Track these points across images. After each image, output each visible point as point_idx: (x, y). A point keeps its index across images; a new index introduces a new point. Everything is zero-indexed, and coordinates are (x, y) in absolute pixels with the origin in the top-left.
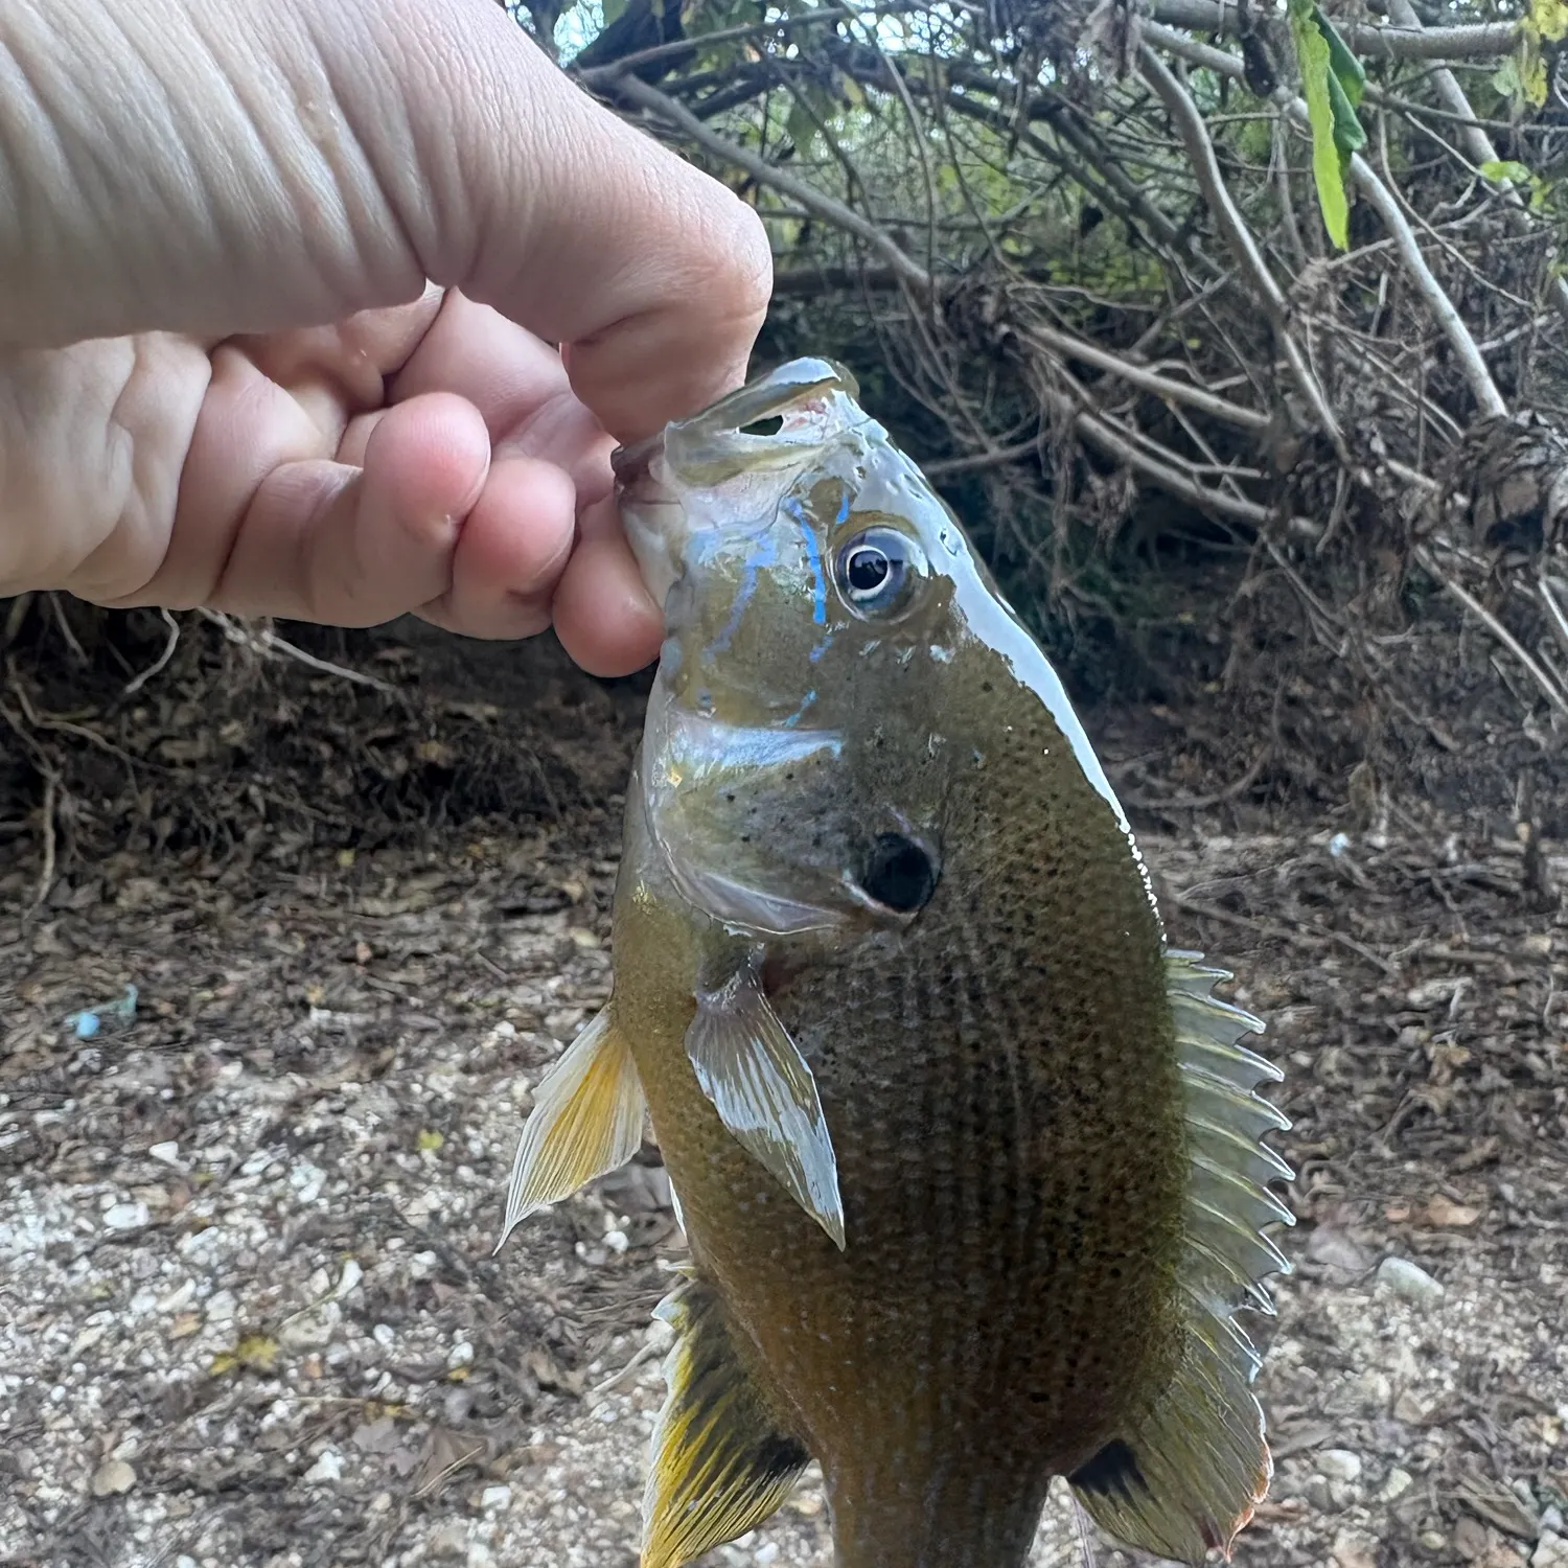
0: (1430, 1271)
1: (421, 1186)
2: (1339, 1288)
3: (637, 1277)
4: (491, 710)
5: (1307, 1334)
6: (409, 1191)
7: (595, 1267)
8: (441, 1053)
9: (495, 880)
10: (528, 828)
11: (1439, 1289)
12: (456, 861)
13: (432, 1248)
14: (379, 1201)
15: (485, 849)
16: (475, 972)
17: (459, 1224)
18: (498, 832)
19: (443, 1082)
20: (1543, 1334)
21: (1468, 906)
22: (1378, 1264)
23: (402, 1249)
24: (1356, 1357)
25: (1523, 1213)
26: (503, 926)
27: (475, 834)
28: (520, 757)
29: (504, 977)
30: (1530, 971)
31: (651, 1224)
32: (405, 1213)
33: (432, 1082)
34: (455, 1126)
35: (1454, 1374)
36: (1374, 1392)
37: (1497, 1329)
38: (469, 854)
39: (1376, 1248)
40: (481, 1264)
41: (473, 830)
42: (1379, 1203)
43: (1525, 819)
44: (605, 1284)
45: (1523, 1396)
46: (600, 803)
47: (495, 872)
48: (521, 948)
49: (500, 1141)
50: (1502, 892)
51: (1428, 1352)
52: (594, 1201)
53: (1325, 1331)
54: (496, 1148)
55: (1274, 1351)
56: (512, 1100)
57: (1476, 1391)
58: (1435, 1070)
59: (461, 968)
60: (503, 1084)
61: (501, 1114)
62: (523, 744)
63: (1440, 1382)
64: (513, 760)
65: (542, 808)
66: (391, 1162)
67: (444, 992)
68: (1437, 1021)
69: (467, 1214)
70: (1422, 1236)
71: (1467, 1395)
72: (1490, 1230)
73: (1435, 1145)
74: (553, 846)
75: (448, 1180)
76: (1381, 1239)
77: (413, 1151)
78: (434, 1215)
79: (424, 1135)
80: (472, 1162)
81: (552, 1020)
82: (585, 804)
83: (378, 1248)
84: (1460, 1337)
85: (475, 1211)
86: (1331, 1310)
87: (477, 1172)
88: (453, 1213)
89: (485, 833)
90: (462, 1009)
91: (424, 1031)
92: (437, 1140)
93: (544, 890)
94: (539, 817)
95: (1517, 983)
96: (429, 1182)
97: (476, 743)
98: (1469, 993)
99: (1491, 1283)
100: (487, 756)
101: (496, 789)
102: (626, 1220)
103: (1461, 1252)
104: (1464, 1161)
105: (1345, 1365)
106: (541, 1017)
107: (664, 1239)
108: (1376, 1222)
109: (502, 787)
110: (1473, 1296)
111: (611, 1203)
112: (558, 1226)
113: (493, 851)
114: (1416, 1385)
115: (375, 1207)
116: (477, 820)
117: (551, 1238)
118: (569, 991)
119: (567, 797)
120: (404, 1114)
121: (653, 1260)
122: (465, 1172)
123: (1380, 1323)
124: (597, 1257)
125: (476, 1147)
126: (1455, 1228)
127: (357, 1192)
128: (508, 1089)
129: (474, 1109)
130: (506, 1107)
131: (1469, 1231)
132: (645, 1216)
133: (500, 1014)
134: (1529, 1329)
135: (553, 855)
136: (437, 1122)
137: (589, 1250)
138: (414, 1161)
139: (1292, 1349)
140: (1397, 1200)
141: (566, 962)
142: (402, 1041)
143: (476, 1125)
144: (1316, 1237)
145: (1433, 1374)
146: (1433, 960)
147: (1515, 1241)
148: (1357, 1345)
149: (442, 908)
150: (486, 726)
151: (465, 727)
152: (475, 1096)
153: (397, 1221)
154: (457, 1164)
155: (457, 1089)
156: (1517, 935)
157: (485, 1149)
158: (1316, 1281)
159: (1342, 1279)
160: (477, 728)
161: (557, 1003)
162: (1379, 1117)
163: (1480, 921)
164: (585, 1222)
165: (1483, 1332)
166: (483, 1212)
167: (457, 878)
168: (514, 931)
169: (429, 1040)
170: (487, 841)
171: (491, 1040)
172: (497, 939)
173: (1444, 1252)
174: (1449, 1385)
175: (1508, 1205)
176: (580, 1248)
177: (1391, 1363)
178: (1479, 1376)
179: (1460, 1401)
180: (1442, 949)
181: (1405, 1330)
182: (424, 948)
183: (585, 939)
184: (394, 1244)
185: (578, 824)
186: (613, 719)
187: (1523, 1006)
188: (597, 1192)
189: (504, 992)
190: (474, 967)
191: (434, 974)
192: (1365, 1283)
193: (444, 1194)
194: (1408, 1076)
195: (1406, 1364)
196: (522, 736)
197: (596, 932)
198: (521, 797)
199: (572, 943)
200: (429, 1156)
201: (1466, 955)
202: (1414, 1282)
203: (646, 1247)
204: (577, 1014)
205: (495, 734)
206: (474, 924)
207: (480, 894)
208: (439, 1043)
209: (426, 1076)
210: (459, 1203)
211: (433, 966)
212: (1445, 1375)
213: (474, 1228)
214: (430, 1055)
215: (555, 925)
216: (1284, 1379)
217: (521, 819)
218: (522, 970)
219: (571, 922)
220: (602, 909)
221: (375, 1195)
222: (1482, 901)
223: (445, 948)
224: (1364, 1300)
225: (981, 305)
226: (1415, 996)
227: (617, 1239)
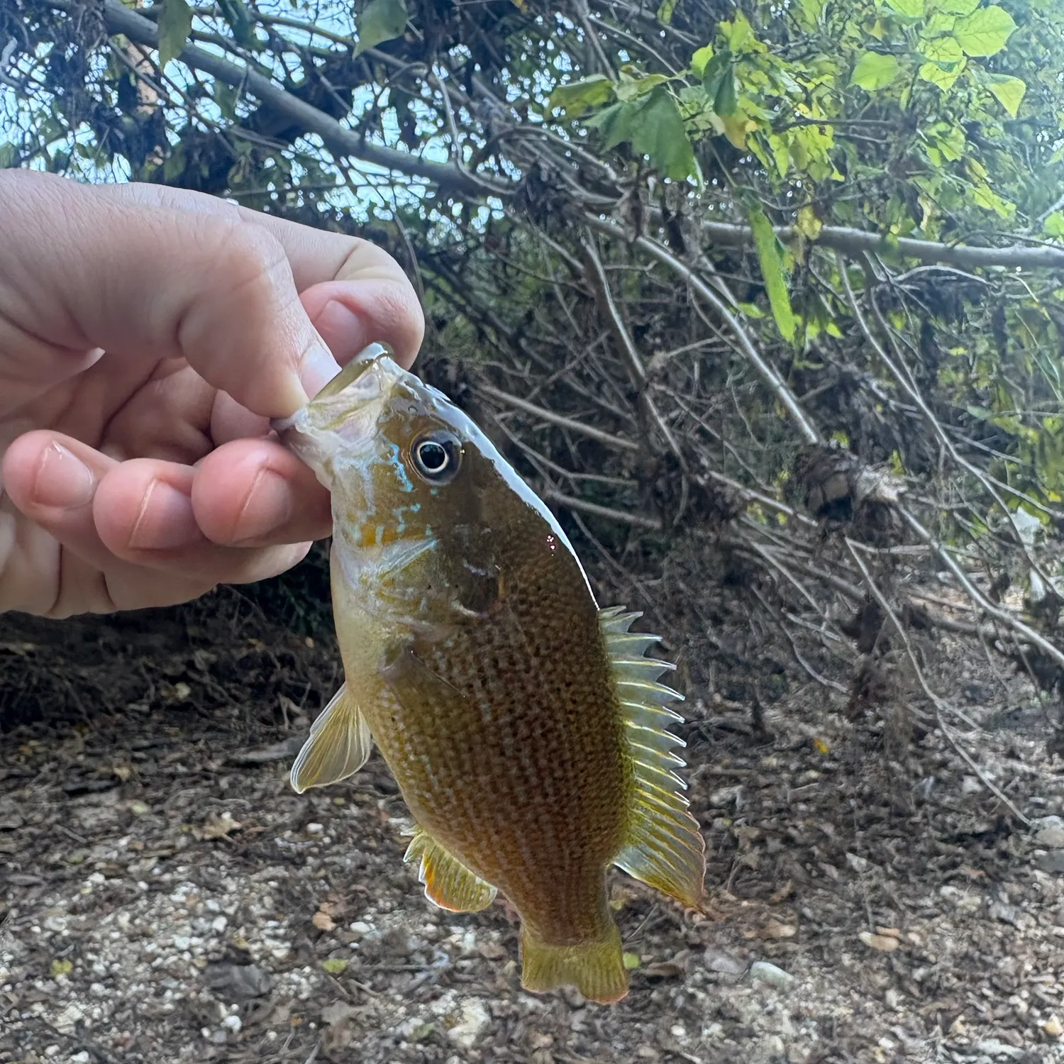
0: (783, 967)
1: (62, 1003)
2: (731, 986)
3: (256, 1047)
4: (29, 646)
5: (724, 1018)
6: (53, 1007)
7: (221, 1045)
8: (49, 901)
9: (53, 770)
10: (66, 731)
11: (790, 978)
12: (11, 759)
13: (85, 1049)
14: (31, 1018)
15: (33, 748)
16: (57, 839)
17: (100, 1028)
18: (40, 735)
19: (59, 923)
20: (856, 997)
21: (724, 742)
22: (749, 967)
23: (58, 1053)
24: (757, 1028)
25: (820, 924)
26: (70, 803)
27: (22, 739)
28: (54, 680)
29: (83, 841)
30: (772, 779)
31: (256, 1007)
32: (56, 1025)
33: (50, 923)
34: (78, 954)
35: (816, 1030)
36: (774, 1047)
37: (829, 998)
38: (21, 753)
39: (744, 957)
40: (129, 1056)
41: (20, 735)
42: (737, 929)
43: (718, 690)
44: (232, 1056)
45: (858, 1036)
46: (119, 710)
47: (52, 765)
48: (89, 818)
49: (118, 961)
50: (740, 733)
51: (797, 1018)
52: (205, 996)
53: (734, 1014)
54: (116, 967)
55: (706, 1032)
56: (120, 929)
57: (830, 1037)
58: (741, 843)
59: (43, 837)
60: (109, 918)
61: (113, 942)
62: (56, 670)
63: (809, 1035)
64: (49, 682)
65: (76, 716)
66: (31, 988)
67: (35, 855)
68: (731, 813)
69: (106, 1020)
70: (769, 946)
71: (827, 1041)
72: (805, 937)
73: (756, 889)
74: (88, 743)
75: (83, 995)
76: (746, 951)
77: (47, 978)
78: (79, 1023)
79: (56, 963)
80: (100, 980)
81: (133, 868)
82: (107, 712)
83: (38, 1055)
84: (811, 1005)
85: (112, 1016)
86: (732, 1000)
87: (107, 986)
88: (95, 1021)
89: (30, 738)
90: (55, 867)
91: (29, 886)
92: (68, 967)
93: (96, 775)
94: (73, 723)
95: (767, 786)
96: (67, 999)
97: (19, 671)
98: (744, 795)
99: (816, 969)
100: (28, 680)
101: (37, 705)
102: (235, 1007)
103: (795, 953)
104: (775, 897)
105: (751, 1034)
106: (125, 866)
107: (270, 1016)
108: (738, 940)
109: (42, 703)
110: (809, 979)
111: (221, 996)
112: (183, 1019)
113: (40, 750)
114: (796, 1040)
115: (27, 1024)
116: (23, 728)
117: (180, 1028)
118: (140, 846)
119: (94, 707)
120: (33, 950)
121: (264, 1033)
122: (97, 988)
123: (763, 1004)
124: (220, 1037)
125: (99, 968)
126: (786, 939)
127: (8, 1015)
128: (115, 922)
129: (90, 940)
130: (116, 935)
131: (794, 939)
132: (251, 1002)
133: (91, 868)
134: (847, 995)
135: (89, 750)
136: (62, 954)
137: (212, 1033)
138: (51, 985)
139: (716, 1028)
140: (745, 926)
141: (128, 825)
142: (10, 896)
143: (95, 951)
144: (707, 955)
145: (803, 1031)
146: (717, 776)
147: (822, 942)
148: (753, 1020)
149: (15, 794)
150: (27, 658)
151: (10, 661)
152: (88, 930)
153: (49, 1032)
154: (89, 983)
155: (70, 926)
156: (755, 758)
157: (107, 969)
158: (716, 983)
159: (731, 979)
160: (19, 660)
161: (132, 855)
162: (718, 875)
163: (733, 750)
164: (204, 1012)
165: (822, 1001)
166: (118, 1016)
167: (16, 771)
168: (80, 806)
169: (35, 893)
170: (33, 743)
171: (87, 887)
172: (67, 813)
173: (784, 954)
174: (815, 1037)
175: (809, 921)
176: (206, 1032)
177: (778, 1028)
178: (831, 1028)
179: (825, 1046)
180: (718, 769)
181: (780, 1006)
182: (10, 824)
183: (139, 808)
184: (51, 1050)
185: (103, 727)
186: (124, 650)
187: (775, 799)
188: (205, 989)
189: (85, 851)
190: (55, 835)
191: (22, 843)
192: (744, 980)
193: (83, 1007)
194: (726, 848)
195: (787, 1028)
196: (55, 665)
197: (146, 802)
198: (58, 709)
199: (129, 810)
200: (62, 979)
201: (732, 771)
202: (774, 975)
203: (255, 1024)
204: (153, 862)
205: (35, 663)
206: (45, 804)
207: (43, 782)
208: (44, 894)
209: (42, 920)
210: (96, 1012)
211: (20, 837)
212: (811, 1031)
213: (114, 1029)
214: (40, 904)
215: (111, 798)
216: (717, 1049)
217: (59, 724)
218: (95, 834)
219: (122, 797)
220: (146, 785)
221: (25, 1016)
222: (731, 738)
223: (25, 824)
224: (748, 991)
225: (446, 372)
226: (715, 799)
227: (234, 1022)
